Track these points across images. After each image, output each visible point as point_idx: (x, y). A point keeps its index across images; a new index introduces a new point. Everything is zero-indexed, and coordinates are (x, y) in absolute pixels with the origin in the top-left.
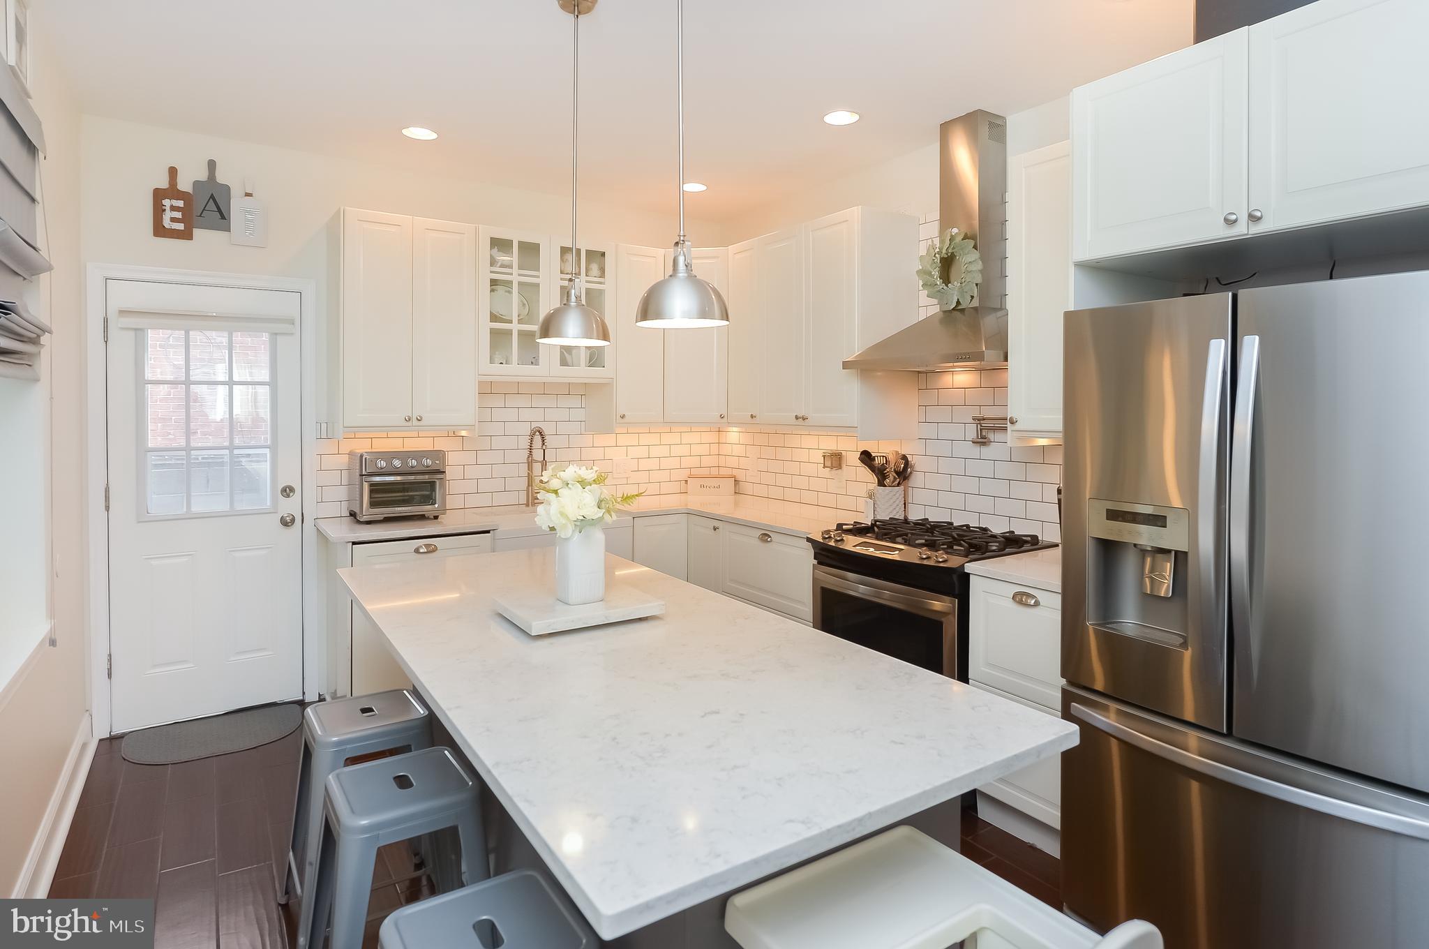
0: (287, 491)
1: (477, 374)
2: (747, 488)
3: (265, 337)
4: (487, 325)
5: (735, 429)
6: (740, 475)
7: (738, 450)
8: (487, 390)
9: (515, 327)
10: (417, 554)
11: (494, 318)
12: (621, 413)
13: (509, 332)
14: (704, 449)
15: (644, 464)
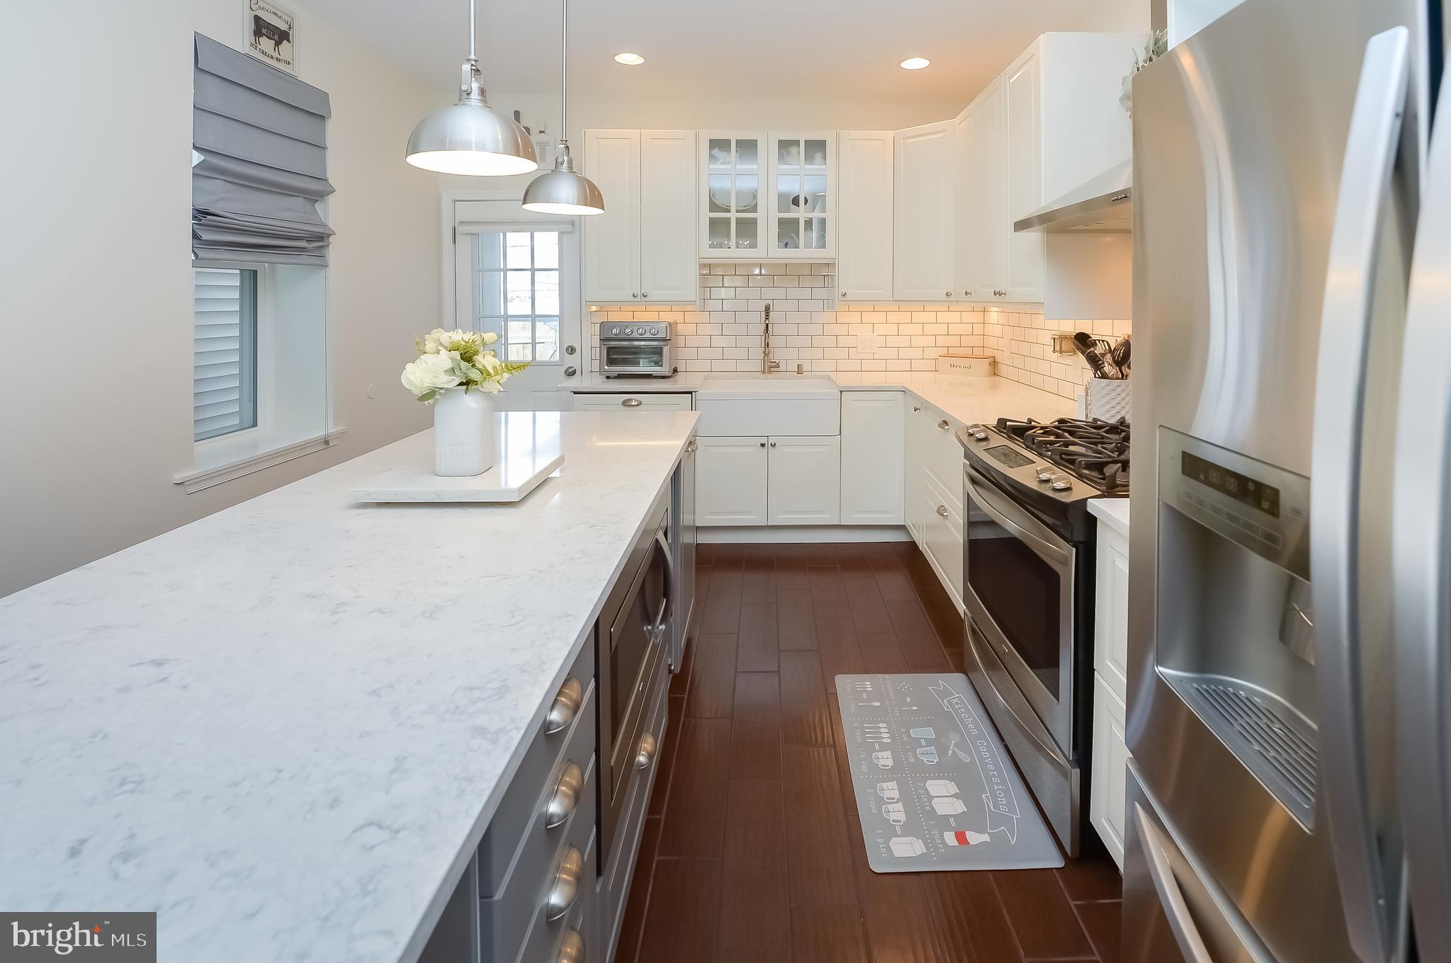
0: (571, 350)
1: (697, 257)
2: (1003, 369)
3: (555, 234)
4: (706, 215)
5: (995, 309)
6: (998, 355)
7: (997, 331)
8: (708, 271)
9: (733, 216)
10: (624, 407)
11: (714, 207)
12: (843, 290)
13: (728, 221)
14: (966, 329)
15: (892, 341)
